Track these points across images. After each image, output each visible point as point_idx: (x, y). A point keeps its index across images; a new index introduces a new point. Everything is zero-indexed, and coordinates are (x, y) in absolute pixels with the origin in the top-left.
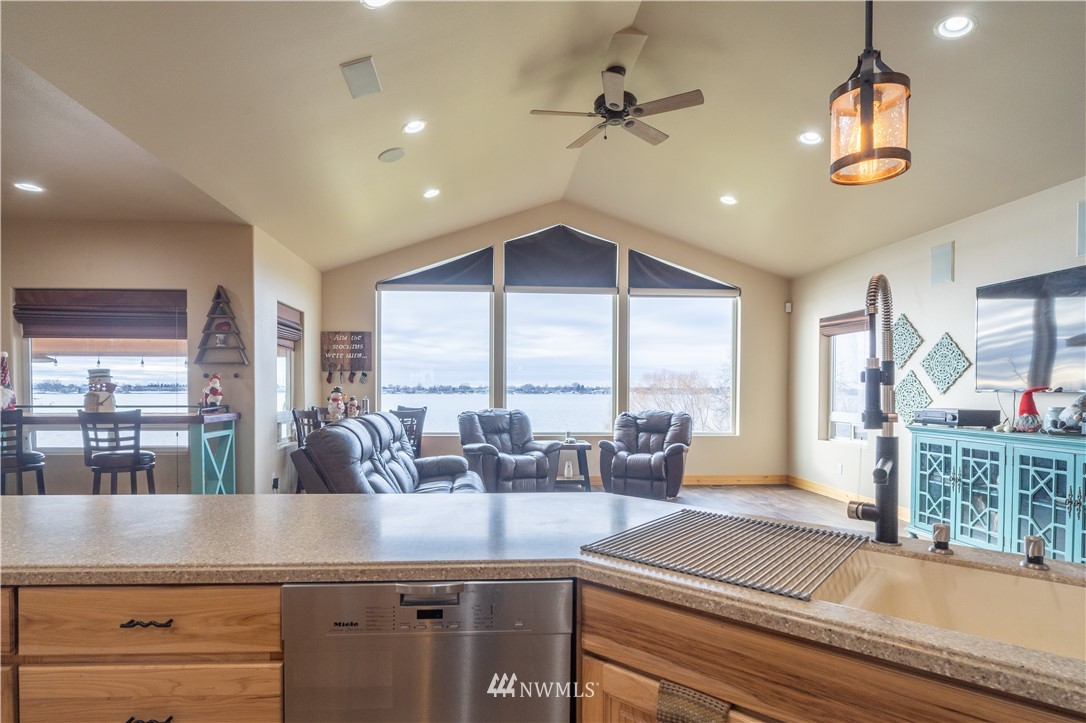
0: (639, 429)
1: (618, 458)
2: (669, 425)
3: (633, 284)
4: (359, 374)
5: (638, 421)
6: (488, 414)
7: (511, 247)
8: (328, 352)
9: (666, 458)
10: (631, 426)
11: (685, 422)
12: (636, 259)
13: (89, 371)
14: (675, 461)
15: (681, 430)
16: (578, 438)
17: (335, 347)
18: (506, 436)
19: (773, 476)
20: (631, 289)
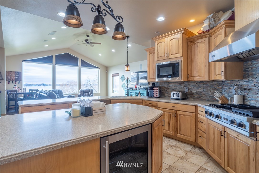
2: (89, 91)
4: (18, 82)
5: (84, 91)
7: (57, 56)
12: (82, 61)
16: (72, 94)
17: (10, 75)
20: (81, 67)
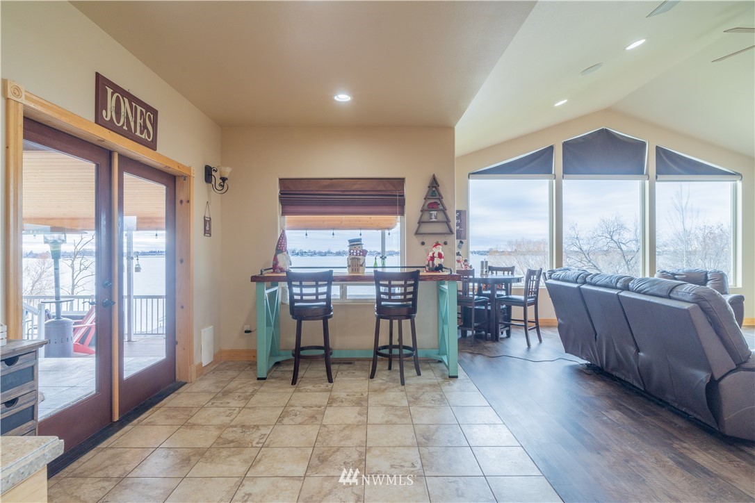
2: (706, 280)
7: (566, 145)
12: (660, 152)
13: (349, 241)
20: (658, 176)
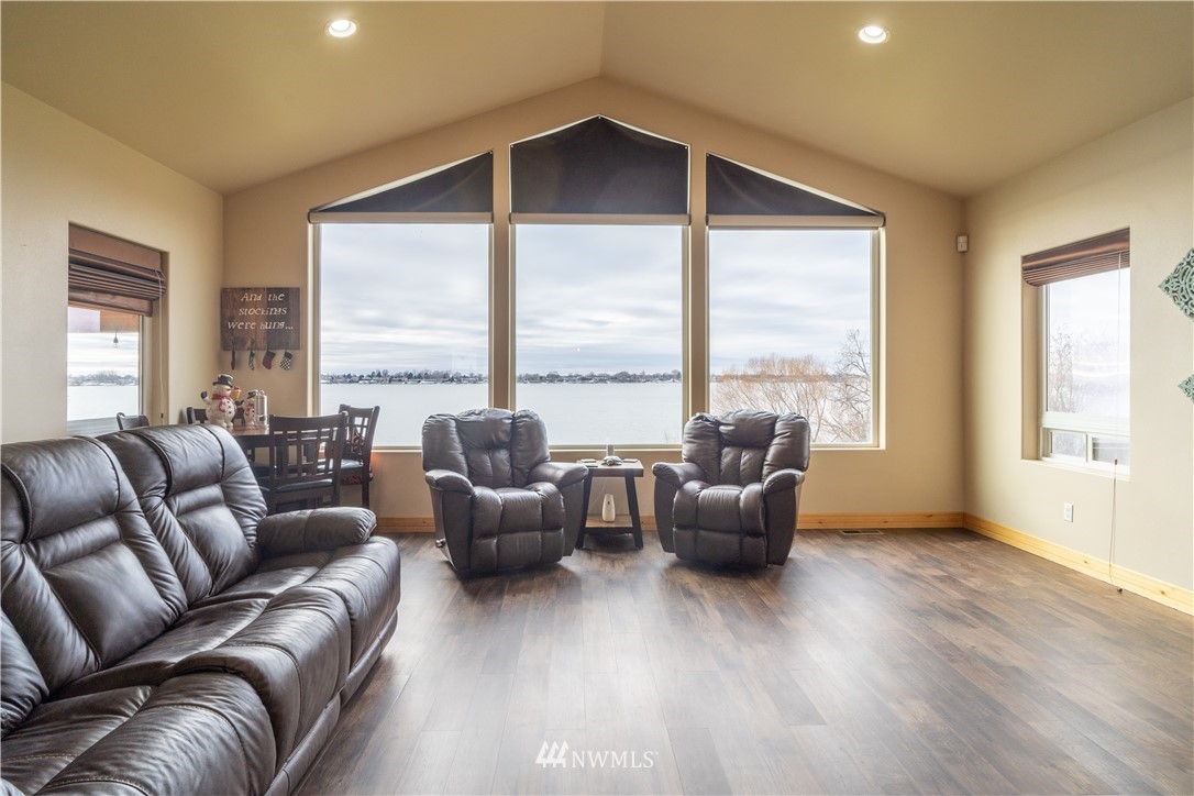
0: (724, 441)
1: (684, 493)
2: (772, 436)
3: (714, 208)
4: (280, 355)
5: (722, 428)
6: (473, 418)
7: (518, 151)
8: (231, 320)
9: (765, 496)
10: (710, 438)
11: (799, 430)
12: (718, 169)
14: (781, 499)
15: (792, 444)
17: (243, 312)
18: (503, 455)
19: (940, 515)
20: (711, 217)
